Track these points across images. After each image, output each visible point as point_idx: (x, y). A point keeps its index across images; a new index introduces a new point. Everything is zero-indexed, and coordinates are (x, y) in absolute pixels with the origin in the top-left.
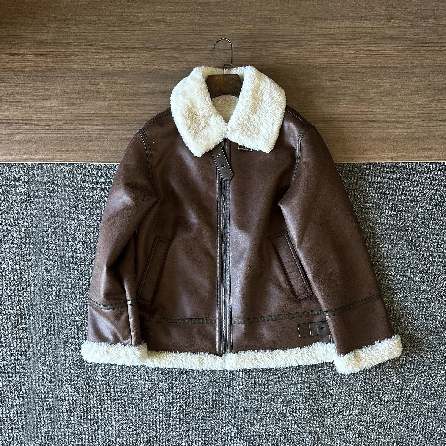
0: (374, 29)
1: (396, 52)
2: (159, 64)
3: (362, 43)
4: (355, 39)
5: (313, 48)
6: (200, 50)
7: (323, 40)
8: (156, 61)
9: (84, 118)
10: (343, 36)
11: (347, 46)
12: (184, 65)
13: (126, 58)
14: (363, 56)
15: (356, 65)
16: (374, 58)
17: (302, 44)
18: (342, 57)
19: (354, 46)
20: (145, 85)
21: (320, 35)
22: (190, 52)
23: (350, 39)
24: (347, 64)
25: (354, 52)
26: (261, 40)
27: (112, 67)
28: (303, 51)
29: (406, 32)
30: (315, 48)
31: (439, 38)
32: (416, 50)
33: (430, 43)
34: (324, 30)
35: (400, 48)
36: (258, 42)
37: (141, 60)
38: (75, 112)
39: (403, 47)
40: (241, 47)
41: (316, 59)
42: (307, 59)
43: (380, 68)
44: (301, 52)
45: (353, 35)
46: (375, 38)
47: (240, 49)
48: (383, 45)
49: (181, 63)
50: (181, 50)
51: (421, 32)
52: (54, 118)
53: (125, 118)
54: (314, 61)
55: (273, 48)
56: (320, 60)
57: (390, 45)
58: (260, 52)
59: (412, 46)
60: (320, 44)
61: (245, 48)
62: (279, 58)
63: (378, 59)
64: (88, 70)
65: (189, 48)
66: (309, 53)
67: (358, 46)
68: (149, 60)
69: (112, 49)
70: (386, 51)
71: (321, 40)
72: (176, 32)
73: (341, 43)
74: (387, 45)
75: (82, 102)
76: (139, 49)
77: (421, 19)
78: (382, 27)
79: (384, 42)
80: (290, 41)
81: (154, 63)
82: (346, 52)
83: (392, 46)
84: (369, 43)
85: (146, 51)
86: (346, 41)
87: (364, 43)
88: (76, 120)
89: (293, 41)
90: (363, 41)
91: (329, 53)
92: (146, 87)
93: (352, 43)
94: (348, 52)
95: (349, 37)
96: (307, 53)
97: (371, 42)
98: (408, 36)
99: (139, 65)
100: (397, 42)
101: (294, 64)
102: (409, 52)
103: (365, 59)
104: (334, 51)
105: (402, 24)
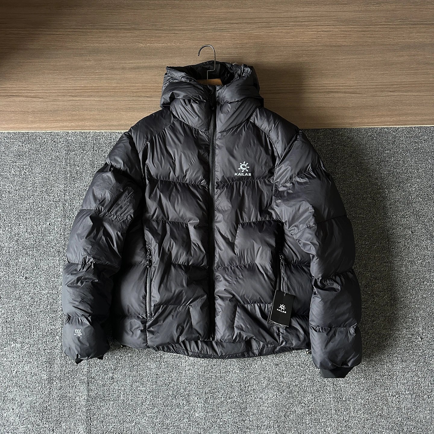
0: (333, 12)
1: (352, 33)
2: (144, 42)
3: (323, 25)
4: (317, 21)
5: (280, 29)
6: (180, 30)
7: (289, 22)
8: (141, 40)
9: (76, 91)
10: (306, 18)
11: (310, 27)
12: (166, 43)
13: (114, 37)
14: (324, 36)
15: (318, 44)
16: (333, 37)
17: (271, 26)
18: (306, 37)
19: (316, 27)
20: (131, 61)
21: (286, 18)
22: (172, 32)
23: (313, 21)
24: (311, 43)
25: (316, 33)
26: (235, 22)
27: (101, 45)
28: (272, 32)
29: (360, 16)
30: (282, 29)
31: (389, 20)
32: (369, 31)
33: (381, 25)
34: (290, 13)
35: (356, 29)
36: (232, 24)
37: (128, 39)
38: (68, 86)
39: (358, 28)
40: (217, 28)
41: (283, 39)
42: (275, 38)
43: (338, 46)
44: (270, 33)
45: (315, 17)
46: (335, 21)
47: (216, 29)
48: (341, 27)
49: (164, 42)
50: (163, 30)
51: (373, 15)
52: (49, 91)
53: (114, 90)
54: (281, 40)
55: (246, 29)
56: (286, 40)
57: (347, 26)
58: (233, 32)
59: (365, 28)
60: (286, 25)
61: (220, 28)
62: (250, 37)
63: (337, 38)
64: (79, 47)
65: (170, 28)
66: (277, 33)
67: (320, 27)
68: (135, 39)
69: (100, 29)
70: (344, 31)
71: (287, 22)
72: (159, 14)
73: (305, 25)
74: (344, 27)
75: (74, 77)
76: (125, 29)
77: (373, 5)
78: (340, 11)
79: (341, 24)
80: (260, 23)
81: (139, 42)
82: (309, 33)
83: (349, 28)
84: (329, 25)
85: (131, 31)
86: (309, 23)
87: (325, 25)
88: (69, 93)
89: (263, 23)
90: (324, 23)
91: (295, 33)
92: (133, 63)
93: (314, 25)
94: (312, 33)
95: (311, 20)
96: (275, 33)
97: (331, 24)
98: (362, 18)
99: (125, 43)
100: (353, 24)
101: (264, 43)
102: (363, 32)
103: (326, 38)
104: (300, 32)
105: (357, 9)
